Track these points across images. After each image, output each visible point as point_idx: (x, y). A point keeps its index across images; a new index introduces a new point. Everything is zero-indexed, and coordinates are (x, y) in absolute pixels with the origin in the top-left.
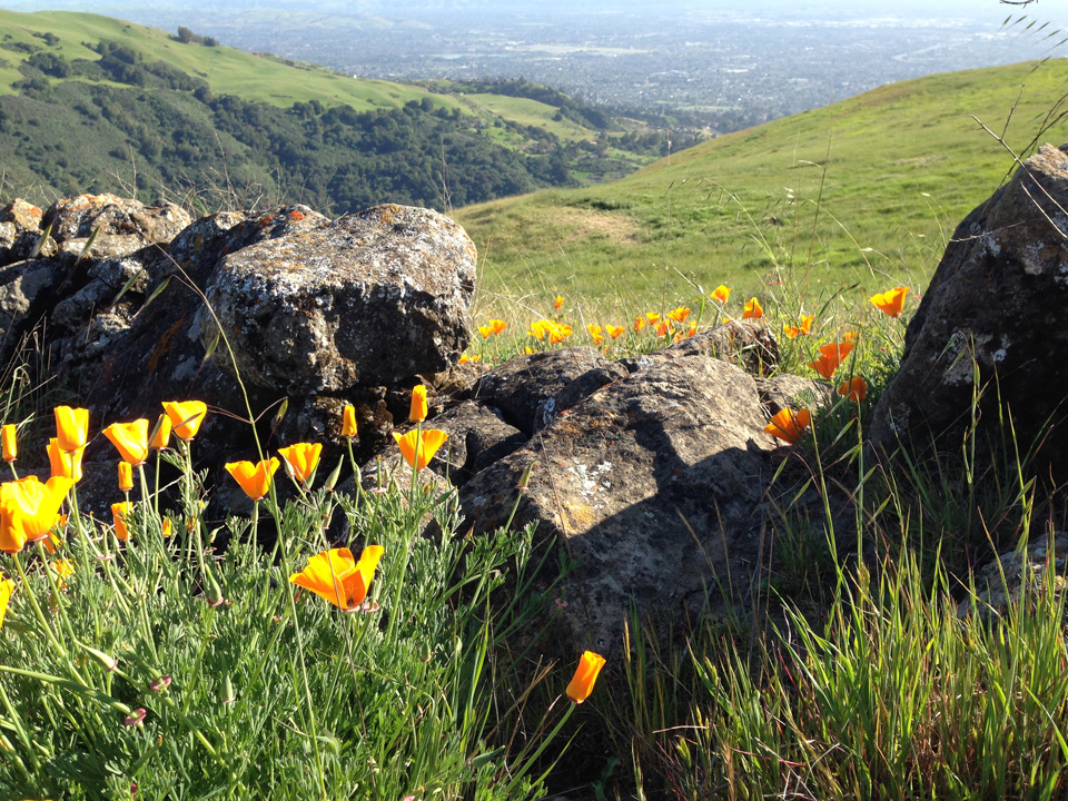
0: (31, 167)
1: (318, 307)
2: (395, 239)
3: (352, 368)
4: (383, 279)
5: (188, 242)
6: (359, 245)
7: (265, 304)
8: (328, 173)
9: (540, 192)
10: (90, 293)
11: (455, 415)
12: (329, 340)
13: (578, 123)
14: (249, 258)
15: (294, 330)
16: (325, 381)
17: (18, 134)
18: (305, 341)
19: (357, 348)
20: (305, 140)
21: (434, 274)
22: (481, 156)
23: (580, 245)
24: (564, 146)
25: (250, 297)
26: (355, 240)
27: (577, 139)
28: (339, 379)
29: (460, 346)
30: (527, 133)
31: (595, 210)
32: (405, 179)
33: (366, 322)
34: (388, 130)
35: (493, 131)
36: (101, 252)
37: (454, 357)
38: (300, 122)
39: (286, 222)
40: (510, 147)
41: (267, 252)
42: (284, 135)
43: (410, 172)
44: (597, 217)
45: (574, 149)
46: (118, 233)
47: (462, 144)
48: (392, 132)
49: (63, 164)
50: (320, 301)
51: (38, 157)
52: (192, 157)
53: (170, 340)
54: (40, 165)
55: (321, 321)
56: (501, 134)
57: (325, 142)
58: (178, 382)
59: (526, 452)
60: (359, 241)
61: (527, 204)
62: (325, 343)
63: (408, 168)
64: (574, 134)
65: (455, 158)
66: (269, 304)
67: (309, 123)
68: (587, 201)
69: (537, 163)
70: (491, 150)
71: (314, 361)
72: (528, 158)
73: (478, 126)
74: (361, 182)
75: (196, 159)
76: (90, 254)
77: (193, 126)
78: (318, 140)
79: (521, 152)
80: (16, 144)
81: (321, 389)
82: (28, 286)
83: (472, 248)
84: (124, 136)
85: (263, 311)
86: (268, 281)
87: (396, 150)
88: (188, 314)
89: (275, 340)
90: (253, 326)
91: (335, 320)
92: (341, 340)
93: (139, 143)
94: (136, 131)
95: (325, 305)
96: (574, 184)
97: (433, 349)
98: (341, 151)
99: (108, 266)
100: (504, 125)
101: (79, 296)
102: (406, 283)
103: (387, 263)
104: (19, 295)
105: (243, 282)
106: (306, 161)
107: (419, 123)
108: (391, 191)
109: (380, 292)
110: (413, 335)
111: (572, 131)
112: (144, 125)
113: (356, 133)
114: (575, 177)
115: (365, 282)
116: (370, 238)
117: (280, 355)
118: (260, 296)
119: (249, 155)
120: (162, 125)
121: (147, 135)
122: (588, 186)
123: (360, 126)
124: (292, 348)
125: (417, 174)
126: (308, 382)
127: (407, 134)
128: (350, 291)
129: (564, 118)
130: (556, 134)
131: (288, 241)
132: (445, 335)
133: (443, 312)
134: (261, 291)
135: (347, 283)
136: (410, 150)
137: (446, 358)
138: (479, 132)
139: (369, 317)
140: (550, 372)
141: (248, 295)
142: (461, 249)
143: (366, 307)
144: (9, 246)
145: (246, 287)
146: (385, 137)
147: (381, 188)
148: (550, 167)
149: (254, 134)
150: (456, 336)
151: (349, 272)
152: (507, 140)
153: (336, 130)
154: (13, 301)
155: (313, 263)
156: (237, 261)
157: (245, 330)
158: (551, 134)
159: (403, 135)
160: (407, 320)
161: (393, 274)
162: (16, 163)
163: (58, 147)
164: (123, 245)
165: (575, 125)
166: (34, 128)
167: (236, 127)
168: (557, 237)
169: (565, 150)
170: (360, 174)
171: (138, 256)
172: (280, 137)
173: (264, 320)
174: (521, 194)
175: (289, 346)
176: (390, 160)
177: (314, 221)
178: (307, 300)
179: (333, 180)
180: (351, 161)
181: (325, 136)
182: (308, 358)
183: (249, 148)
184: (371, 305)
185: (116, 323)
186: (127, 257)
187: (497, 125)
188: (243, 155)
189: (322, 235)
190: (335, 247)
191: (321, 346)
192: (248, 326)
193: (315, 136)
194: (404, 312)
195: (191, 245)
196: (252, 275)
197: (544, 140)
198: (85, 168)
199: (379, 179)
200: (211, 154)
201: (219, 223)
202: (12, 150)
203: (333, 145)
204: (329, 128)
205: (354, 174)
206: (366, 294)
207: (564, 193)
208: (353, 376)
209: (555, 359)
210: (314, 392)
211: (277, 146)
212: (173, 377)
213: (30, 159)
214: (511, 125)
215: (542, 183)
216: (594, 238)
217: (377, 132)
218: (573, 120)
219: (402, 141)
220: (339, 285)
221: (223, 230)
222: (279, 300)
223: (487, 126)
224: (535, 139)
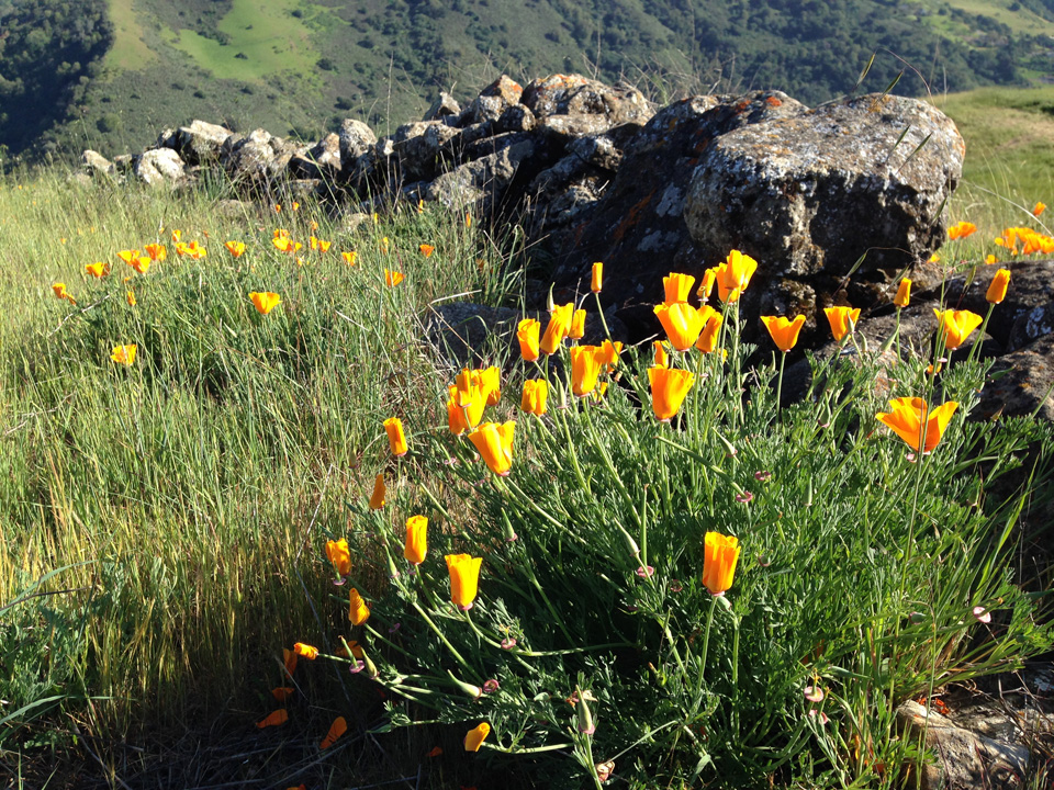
0: (478, 47)
1: (800, 192)
2: (883, 129)
3: (820, 255)
4: (868, 169)
5: (662, 123)
6: (845, 134)
7: (752, 185)
8: (746, 60)
9: (979, 91)
10: (567, 166)
11: (919, 313)
12: (805, 225)
13: (1038, 14)
14: (739, 141)
15: (775, 213)
16: (793, 264)
17: (469, 14)
18: (784, 224)
19: (830, 236)
20: (728, 25)
21: (920, 168)
22: (916, 46)
23: (1020, 154)
24: (1016, 40)
25: (738, 178)
26: (842, 129)
27: (1035, 33)
28: (807, 264)
29: (933, 245)
30: (975, 23)
31: (1043, 116)
32: (827, 69)
33: (842, 212)
34: (817, 15)
35: (936, 19)
36: (576, 129)
37: (925, 256)
38: (727, 6)
39: (764, 107)
40: (952, 38)
41: (754, 135)
42: (709, 20)
43: (834, 62)
44: (1045, 123)
45: (1029, 43)
46: (590, 112)
47: (897, 33)
48: (820, 17)
49: (504, 44)
50: (804, 187)
51: (485, 37)
52: (618, 41)
53: (637, 213)
54: (485, 44)
55: (801, 207)
56: (944, 23)
57: (749, 28)
58: (643, 252)
59: (1031, 353)
60: (845, 130)
61: (963, 103)
62: (801, 228)
63: (832, 57)
64: (1031, 27)
65: (886, 48)
66: (755, 186)
67: (735, 7)
68: (1036, 104)
69: (981, 58)
70: (928, 40)
71: (788, 244)
72: (972, 52)
73: (920, 14)
74: (779, 71)
75: (621, 43)
76: (567, 130)
77: (623, 9)
78: (742, 26)
79: (964, 44)
80: (468, 23)
81: (788, 271)
82: (514, 155)
83: (961, 144)
84: (560, 18)
85: (749, 192)
86: (758, 164)
87: (822, 37)
88: (656, 191)
89: (756, 220)
90: (737, 205)
91: (815, 206)
92: (816, 227)
93: (571, 25)
94: (571, 14)
95: (808, 191)
96: (1022, 84)
97: (905, 244)
98: (763, 37)
99: (584, 142)
100: (950, 13)
101: (557, 167)
102: (891, 176)
103: (874, 153)
104: (506, 163)
105: (734, 164)
106: (726, 46)
107: (853, 9)
108: (809, 82)
109: (864, 183)
110: (888, 228)
111: (1030, 23)
112: (580, 9)
113: (783, 18)
114: (1023, 75)
115: (850, 171)
116: (856, 127)
117: (757, 235)
118: (749, 178)
119: (671, 41)
120: (596, 8)
121: (580, 18)
122: (1040, 87)
123: (788, 10)
124: (770, 230)
125: (840, 65)
126: (777, 263)
127: (838, 20)
128: (835, 178)
129: (1022, 7)
130: (1009, 25)
131: (774, 126)
132: (920, 232)
133: (923, 208)
134: (749, 173)
135: (833, 171)
136: (837, 37)
137: (917, 256)
138: (919, 20)
139: (848, 207)
140: (1033, 282)
141: (737, 176)
142: (951, 144)
143: (846, 196)
144: (497, 119)
145: (736, 169)
146: (812, 23)
147: (799, 77)
148: (996, 62)
149: (679, 18)
150: (932, 234)
151: (836, 160)
152: (950, 30)
153: (763, 15)
154: (502, 167)
155: (799, 150)
156: (728, 143)
157: (729, 209)
158: (1004, 25)
159: (834, 21)
160: (885, 213)
161: (880, 166)
162: (465, 42)
163: (502, 28)
164: (593, 123)
165: (1035, 16)
166: (484, 8)
167: (664, 11)
168: (993, 143)
169: (1017, 45)
170: (779, 63)
171: (611, 134)
172: (705, 22)
173: (749, 200)
174: (958, 91)
175: (768, 227)
176: (814, 48)
177: (792, 108)
178: (791, 185)
179: (750, 68)
180: (772, 48)
181: (750, 21)
182: (783, 240)
183: (672, 33)
184: (852, 194)
185: (586, 195)
186: (601, 135)
187: (942, 12)
188: (665, 40)
189: (807, 121)
190: (820, 134)
191: (797, 231)
192: (732, 205)
193: (739, 21)
194: (884, 204)
195: (665, 126)
196: (743, 157)
197: (994, 32)
198: (523, 48)
199: (799, 68)
200: (636, 39)
201: (694, 106)
202: (463, 29)
203: (757, 30)
204: (755, 12)
205: (773, 62)
206: (849, 183)
207: (1009, 93)
208: (820, 262)
209: (1039, 270)
210: (781, 274)
211: (700, 31)
212: (639, 248)
213: (477, 38)
214: (958, 14)
215: (983, 80)
216: (1039, 147)
217: (805, 18)
218: (1033, 10)
219: (830, 28)
220: (825, 172)
221: (698, 114)
222: (766, 182)
223: (929, 14)
224: (983, 30)
